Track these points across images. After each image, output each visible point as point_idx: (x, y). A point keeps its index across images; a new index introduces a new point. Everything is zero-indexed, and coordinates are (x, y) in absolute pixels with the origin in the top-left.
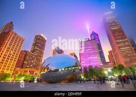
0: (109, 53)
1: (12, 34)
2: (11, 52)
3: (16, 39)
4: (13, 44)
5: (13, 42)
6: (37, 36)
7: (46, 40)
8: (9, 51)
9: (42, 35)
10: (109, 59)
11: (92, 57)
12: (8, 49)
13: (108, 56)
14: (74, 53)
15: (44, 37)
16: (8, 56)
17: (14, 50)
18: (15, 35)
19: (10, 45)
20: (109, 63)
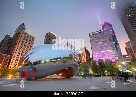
0: (126, 45)
1: (23, 34)
2: (24, 50)
3: (27, 38)
4: (24, 43)
5: (25, 41)
6: (48, 34)
7: (56, 37)
8: (22, 50)
9: (52, 33)
10: (127, 51)
11: (106, 50)
12: (21, 48)
13: (125, 48)
14: (85, 48)
15: (54, 34)
16: (22, 54)
17: (26, 48)
18: (26, 34)
19: (22, 44)
20: (126, 55)
